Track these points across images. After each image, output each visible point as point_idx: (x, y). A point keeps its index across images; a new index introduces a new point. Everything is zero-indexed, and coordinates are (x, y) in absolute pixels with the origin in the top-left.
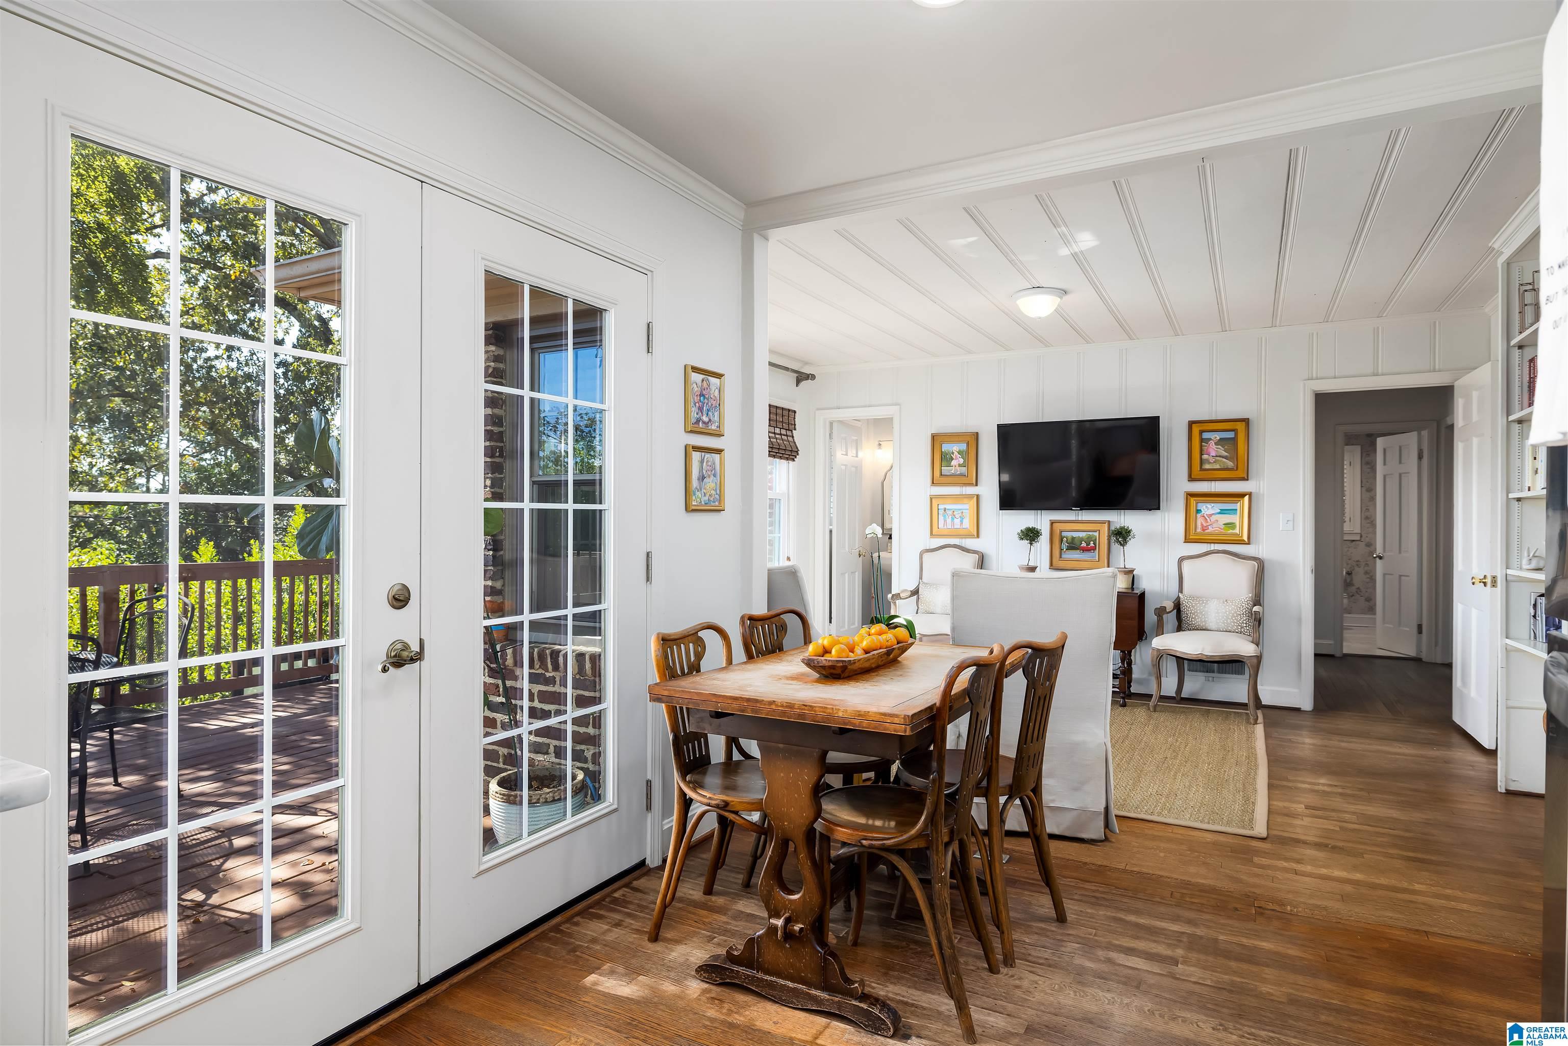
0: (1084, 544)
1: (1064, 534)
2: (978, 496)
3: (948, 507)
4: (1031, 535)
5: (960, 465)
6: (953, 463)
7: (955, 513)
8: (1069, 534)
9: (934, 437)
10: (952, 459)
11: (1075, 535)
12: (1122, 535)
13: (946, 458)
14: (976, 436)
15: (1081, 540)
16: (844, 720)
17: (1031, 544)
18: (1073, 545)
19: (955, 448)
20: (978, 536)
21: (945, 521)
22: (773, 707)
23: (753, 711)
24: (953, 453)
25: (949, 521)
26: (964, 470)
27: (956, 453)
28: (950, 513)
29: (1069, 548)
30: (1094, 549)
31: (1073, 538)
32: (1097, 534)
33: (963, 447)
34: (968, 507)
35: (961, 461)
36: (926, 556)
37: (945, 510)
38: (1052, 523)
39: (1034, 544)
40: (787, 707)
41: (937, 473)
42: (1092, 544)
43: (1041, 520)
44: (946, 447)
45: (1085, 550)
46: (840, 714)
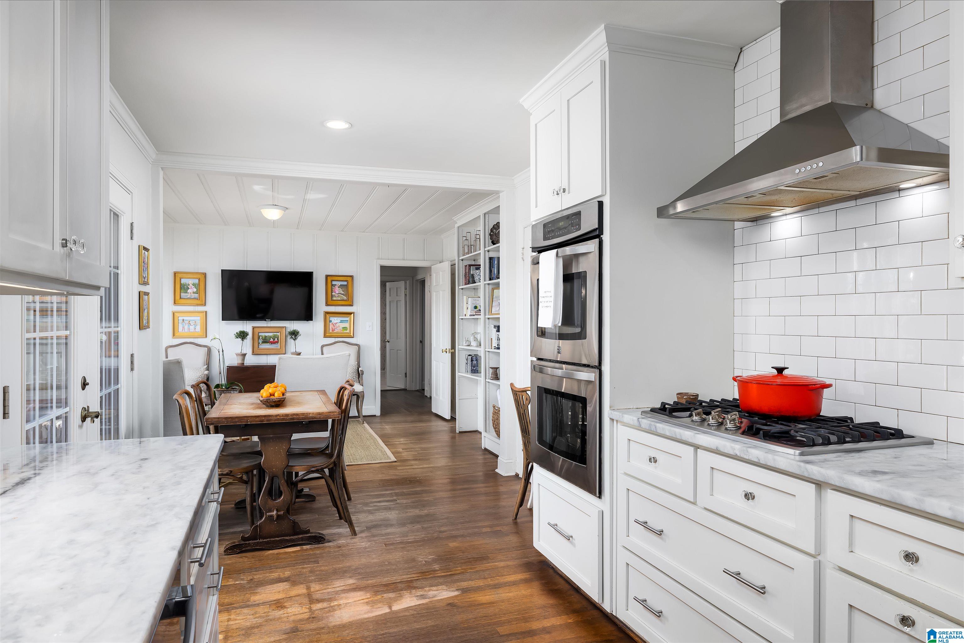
0: (272, 340)
1: (260, 334)
2: (206, 312)
3: (185, 318)
4: (242, 335)
5: (194, 293)
6: (189, 291)
7: (190, 322)
8: (263, 334)
9: (175, 274)
10: (188, 288)
11: (267, 334)
12: (294, 334)
13: (184, 288)
14: (205, 275)
15: (270, 337)
17: (243, 340)
18: (266, 341)
19: (190, 282)
20: (206, 337)
21: (183, 328)
24: (189, 285)
25: (186, 327)
26: (196, 295)
27: (191, 285)
28: (187, 322)
29: (264, 342)
30: (277, 342)
31: (266, 337)
32: (279, 334)
33: (196, 281)
34: (198, 319)
35: (195, 290)
36: (170, 350)
37: (183, 320)
38: (254, 328)
39: (245, 340)
41: (178, 297)
42: (276, 340)
43: (247, 326)
44: (183, 281)
45: (272, 343)
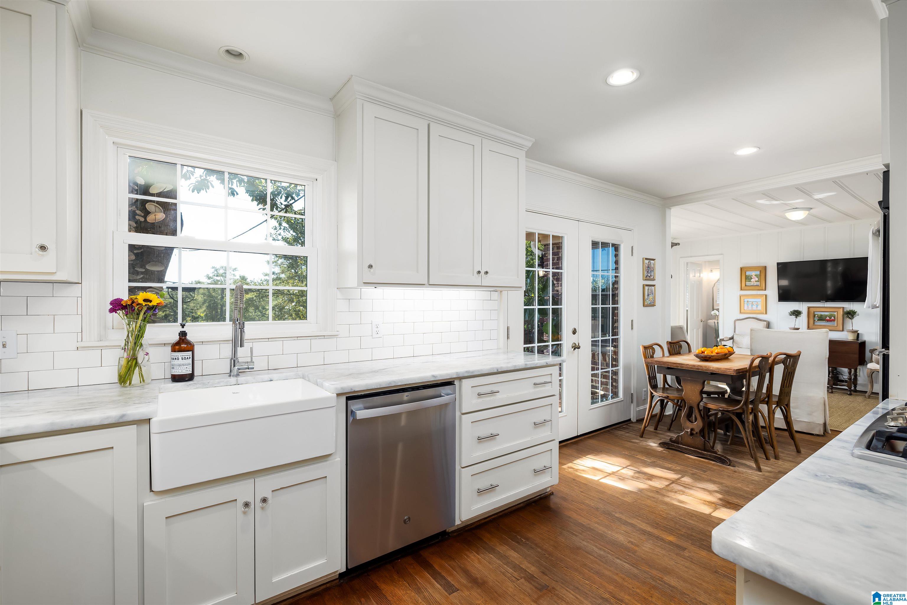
0: (828, 318)
1: (816, 313)
2: (766, 295)
3: (749, 300)
4: (796, 313)
5: (756, 281)
6: (752, 280)
7: (753, 303)
8: (819, 313)
9: (741, 269)
10: (752, 278)
11: (823, 313)
12: (851, 314)
13: (748, 278)
14: (765, 268)
15: (826, 316)
16: (713, 370)
17: (796, 318)
18: (821, 319)
19: (753, 273)
20: (766, 313)
21: (748, 306)
22: (688, 366)
23: (681, 367)
24: (752, 276)
25: (750, 306)
26: (758, 283)
27: (754, 276)
28: (751, 303)
29: (819, 320)
30: (834, 320)
31: (821, 315)
32: (836, 313)
33: (758, 273)
34: (761, 301)
35: (757, 279)
36: (737, 322)
37: (748, 301)
38: (809, 308)
39: (798, 318)
40: (693, 366)
41: (743, 285)
42: (833, 318)
43: (803, 307)
44: (748, 273)
45: (828, 321)
46: (711, 369)
